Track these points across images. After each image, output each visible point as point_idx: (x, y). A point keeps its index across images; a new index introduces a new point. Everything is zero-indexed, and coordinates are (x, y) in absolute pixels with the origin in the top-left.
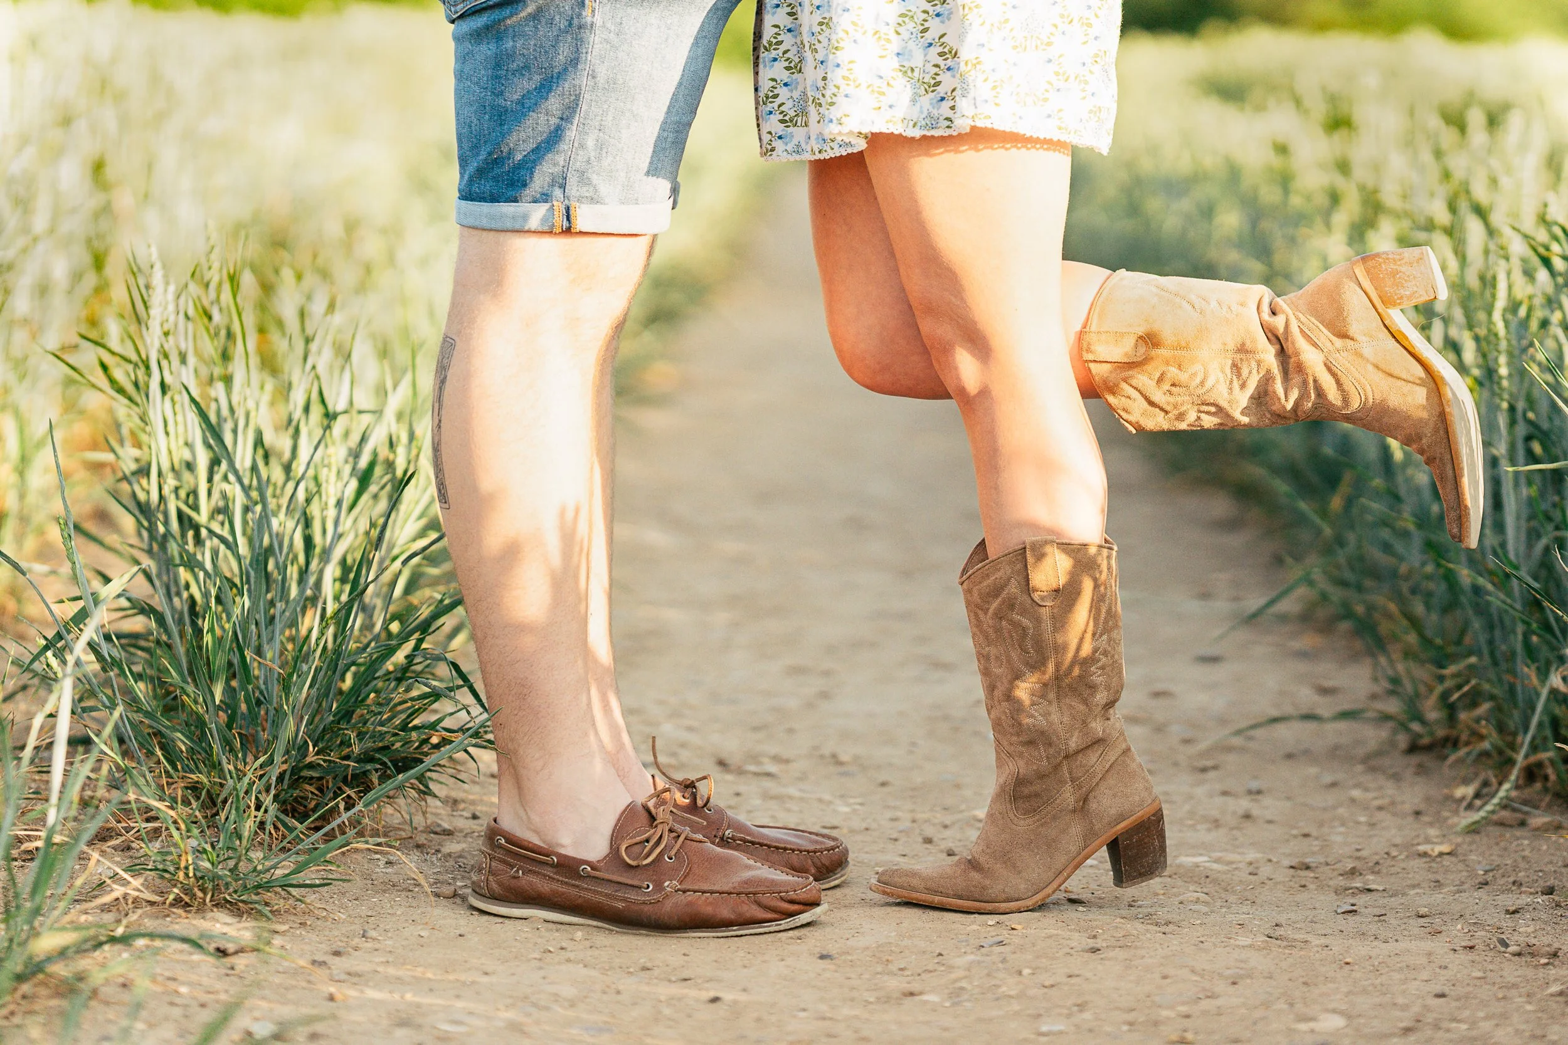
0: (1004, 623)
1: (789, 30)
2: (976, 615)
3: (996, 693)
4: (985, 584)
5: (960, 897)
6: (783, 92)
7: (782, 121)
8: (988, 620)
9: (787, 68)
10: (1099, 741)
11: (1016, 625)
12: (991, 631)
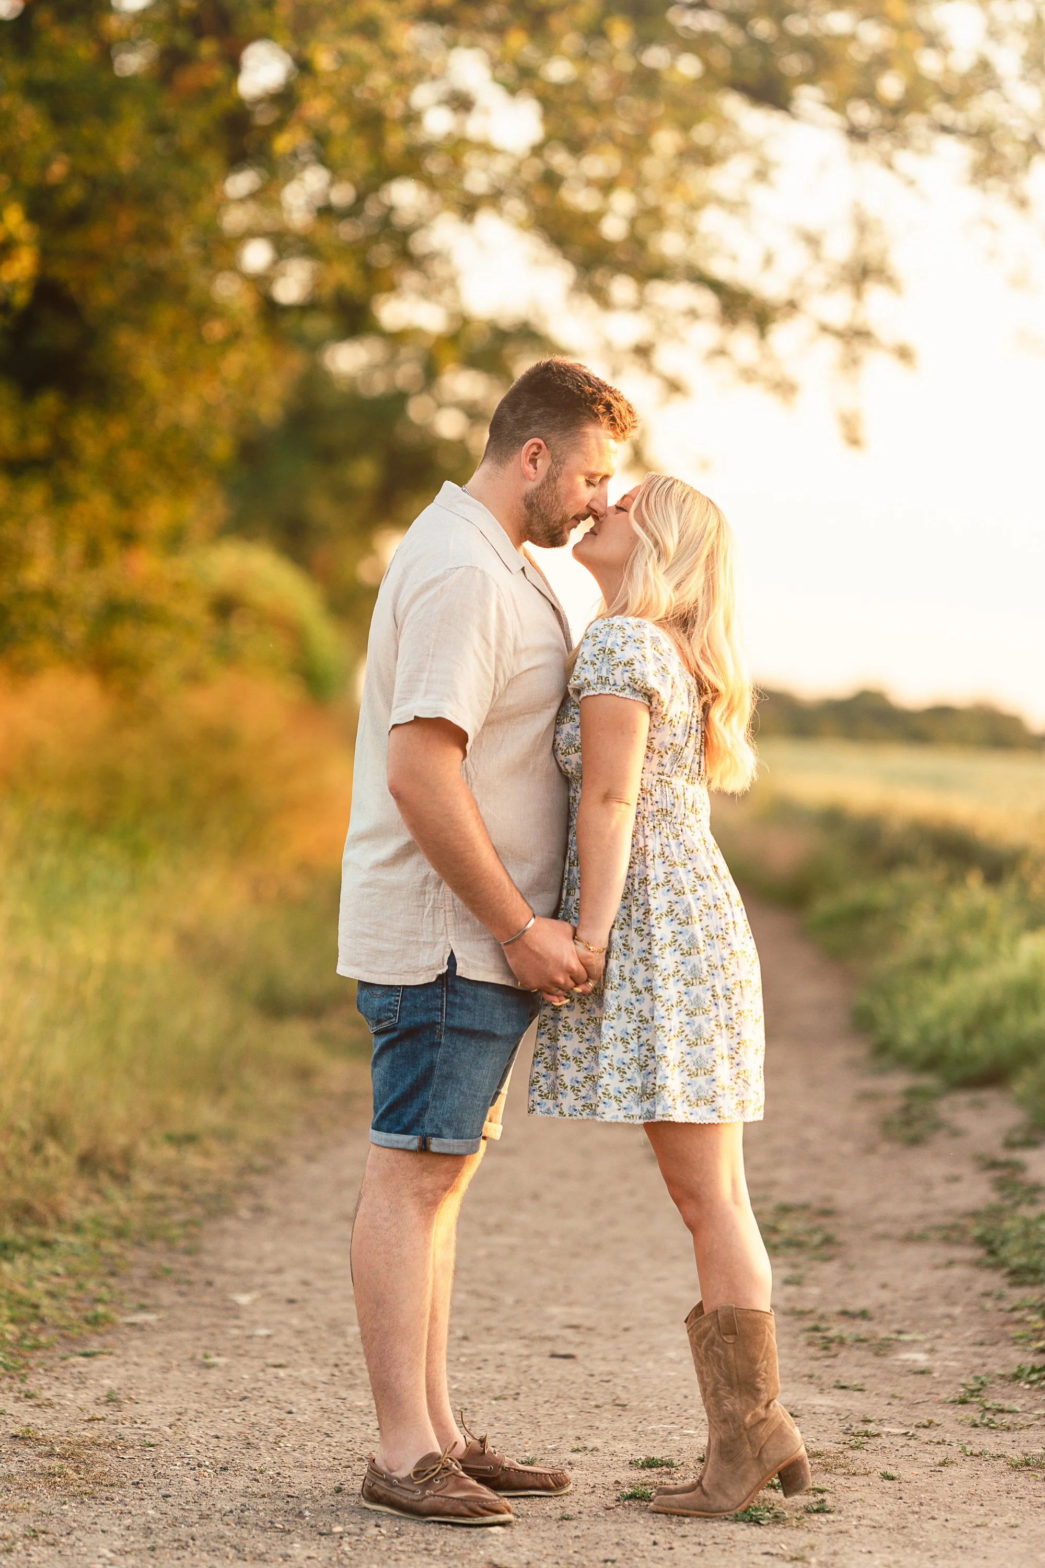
0: (709, 1353)
1: (548, 1047)
2: (696, 1349)
3: (707, 1393)
4: (699, 1330)
5: (698, 1510)
6: (542, 1080)
7: (540, 1096)
8: (701, 1351)
9: (546, 1067)
10: (764, 1420)
11: (716, 1354)
12: (703, 1358)
